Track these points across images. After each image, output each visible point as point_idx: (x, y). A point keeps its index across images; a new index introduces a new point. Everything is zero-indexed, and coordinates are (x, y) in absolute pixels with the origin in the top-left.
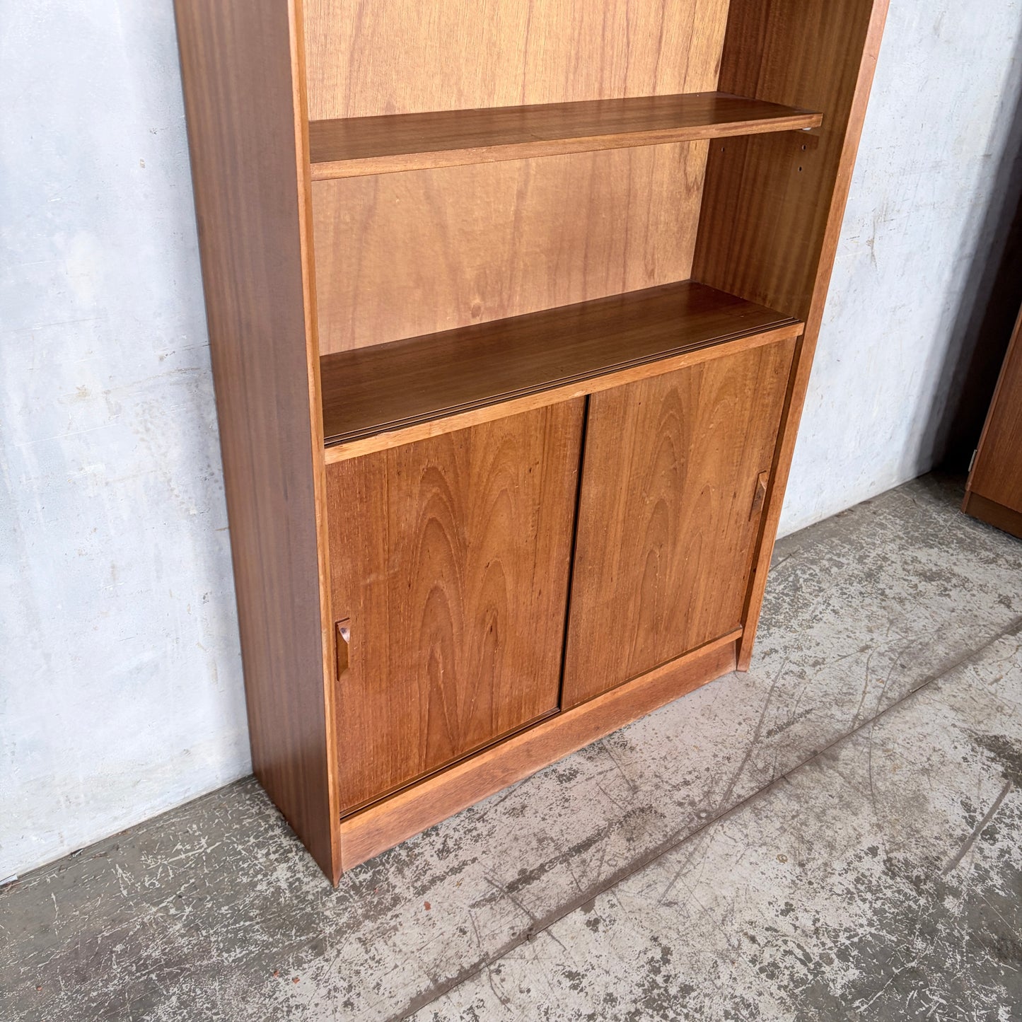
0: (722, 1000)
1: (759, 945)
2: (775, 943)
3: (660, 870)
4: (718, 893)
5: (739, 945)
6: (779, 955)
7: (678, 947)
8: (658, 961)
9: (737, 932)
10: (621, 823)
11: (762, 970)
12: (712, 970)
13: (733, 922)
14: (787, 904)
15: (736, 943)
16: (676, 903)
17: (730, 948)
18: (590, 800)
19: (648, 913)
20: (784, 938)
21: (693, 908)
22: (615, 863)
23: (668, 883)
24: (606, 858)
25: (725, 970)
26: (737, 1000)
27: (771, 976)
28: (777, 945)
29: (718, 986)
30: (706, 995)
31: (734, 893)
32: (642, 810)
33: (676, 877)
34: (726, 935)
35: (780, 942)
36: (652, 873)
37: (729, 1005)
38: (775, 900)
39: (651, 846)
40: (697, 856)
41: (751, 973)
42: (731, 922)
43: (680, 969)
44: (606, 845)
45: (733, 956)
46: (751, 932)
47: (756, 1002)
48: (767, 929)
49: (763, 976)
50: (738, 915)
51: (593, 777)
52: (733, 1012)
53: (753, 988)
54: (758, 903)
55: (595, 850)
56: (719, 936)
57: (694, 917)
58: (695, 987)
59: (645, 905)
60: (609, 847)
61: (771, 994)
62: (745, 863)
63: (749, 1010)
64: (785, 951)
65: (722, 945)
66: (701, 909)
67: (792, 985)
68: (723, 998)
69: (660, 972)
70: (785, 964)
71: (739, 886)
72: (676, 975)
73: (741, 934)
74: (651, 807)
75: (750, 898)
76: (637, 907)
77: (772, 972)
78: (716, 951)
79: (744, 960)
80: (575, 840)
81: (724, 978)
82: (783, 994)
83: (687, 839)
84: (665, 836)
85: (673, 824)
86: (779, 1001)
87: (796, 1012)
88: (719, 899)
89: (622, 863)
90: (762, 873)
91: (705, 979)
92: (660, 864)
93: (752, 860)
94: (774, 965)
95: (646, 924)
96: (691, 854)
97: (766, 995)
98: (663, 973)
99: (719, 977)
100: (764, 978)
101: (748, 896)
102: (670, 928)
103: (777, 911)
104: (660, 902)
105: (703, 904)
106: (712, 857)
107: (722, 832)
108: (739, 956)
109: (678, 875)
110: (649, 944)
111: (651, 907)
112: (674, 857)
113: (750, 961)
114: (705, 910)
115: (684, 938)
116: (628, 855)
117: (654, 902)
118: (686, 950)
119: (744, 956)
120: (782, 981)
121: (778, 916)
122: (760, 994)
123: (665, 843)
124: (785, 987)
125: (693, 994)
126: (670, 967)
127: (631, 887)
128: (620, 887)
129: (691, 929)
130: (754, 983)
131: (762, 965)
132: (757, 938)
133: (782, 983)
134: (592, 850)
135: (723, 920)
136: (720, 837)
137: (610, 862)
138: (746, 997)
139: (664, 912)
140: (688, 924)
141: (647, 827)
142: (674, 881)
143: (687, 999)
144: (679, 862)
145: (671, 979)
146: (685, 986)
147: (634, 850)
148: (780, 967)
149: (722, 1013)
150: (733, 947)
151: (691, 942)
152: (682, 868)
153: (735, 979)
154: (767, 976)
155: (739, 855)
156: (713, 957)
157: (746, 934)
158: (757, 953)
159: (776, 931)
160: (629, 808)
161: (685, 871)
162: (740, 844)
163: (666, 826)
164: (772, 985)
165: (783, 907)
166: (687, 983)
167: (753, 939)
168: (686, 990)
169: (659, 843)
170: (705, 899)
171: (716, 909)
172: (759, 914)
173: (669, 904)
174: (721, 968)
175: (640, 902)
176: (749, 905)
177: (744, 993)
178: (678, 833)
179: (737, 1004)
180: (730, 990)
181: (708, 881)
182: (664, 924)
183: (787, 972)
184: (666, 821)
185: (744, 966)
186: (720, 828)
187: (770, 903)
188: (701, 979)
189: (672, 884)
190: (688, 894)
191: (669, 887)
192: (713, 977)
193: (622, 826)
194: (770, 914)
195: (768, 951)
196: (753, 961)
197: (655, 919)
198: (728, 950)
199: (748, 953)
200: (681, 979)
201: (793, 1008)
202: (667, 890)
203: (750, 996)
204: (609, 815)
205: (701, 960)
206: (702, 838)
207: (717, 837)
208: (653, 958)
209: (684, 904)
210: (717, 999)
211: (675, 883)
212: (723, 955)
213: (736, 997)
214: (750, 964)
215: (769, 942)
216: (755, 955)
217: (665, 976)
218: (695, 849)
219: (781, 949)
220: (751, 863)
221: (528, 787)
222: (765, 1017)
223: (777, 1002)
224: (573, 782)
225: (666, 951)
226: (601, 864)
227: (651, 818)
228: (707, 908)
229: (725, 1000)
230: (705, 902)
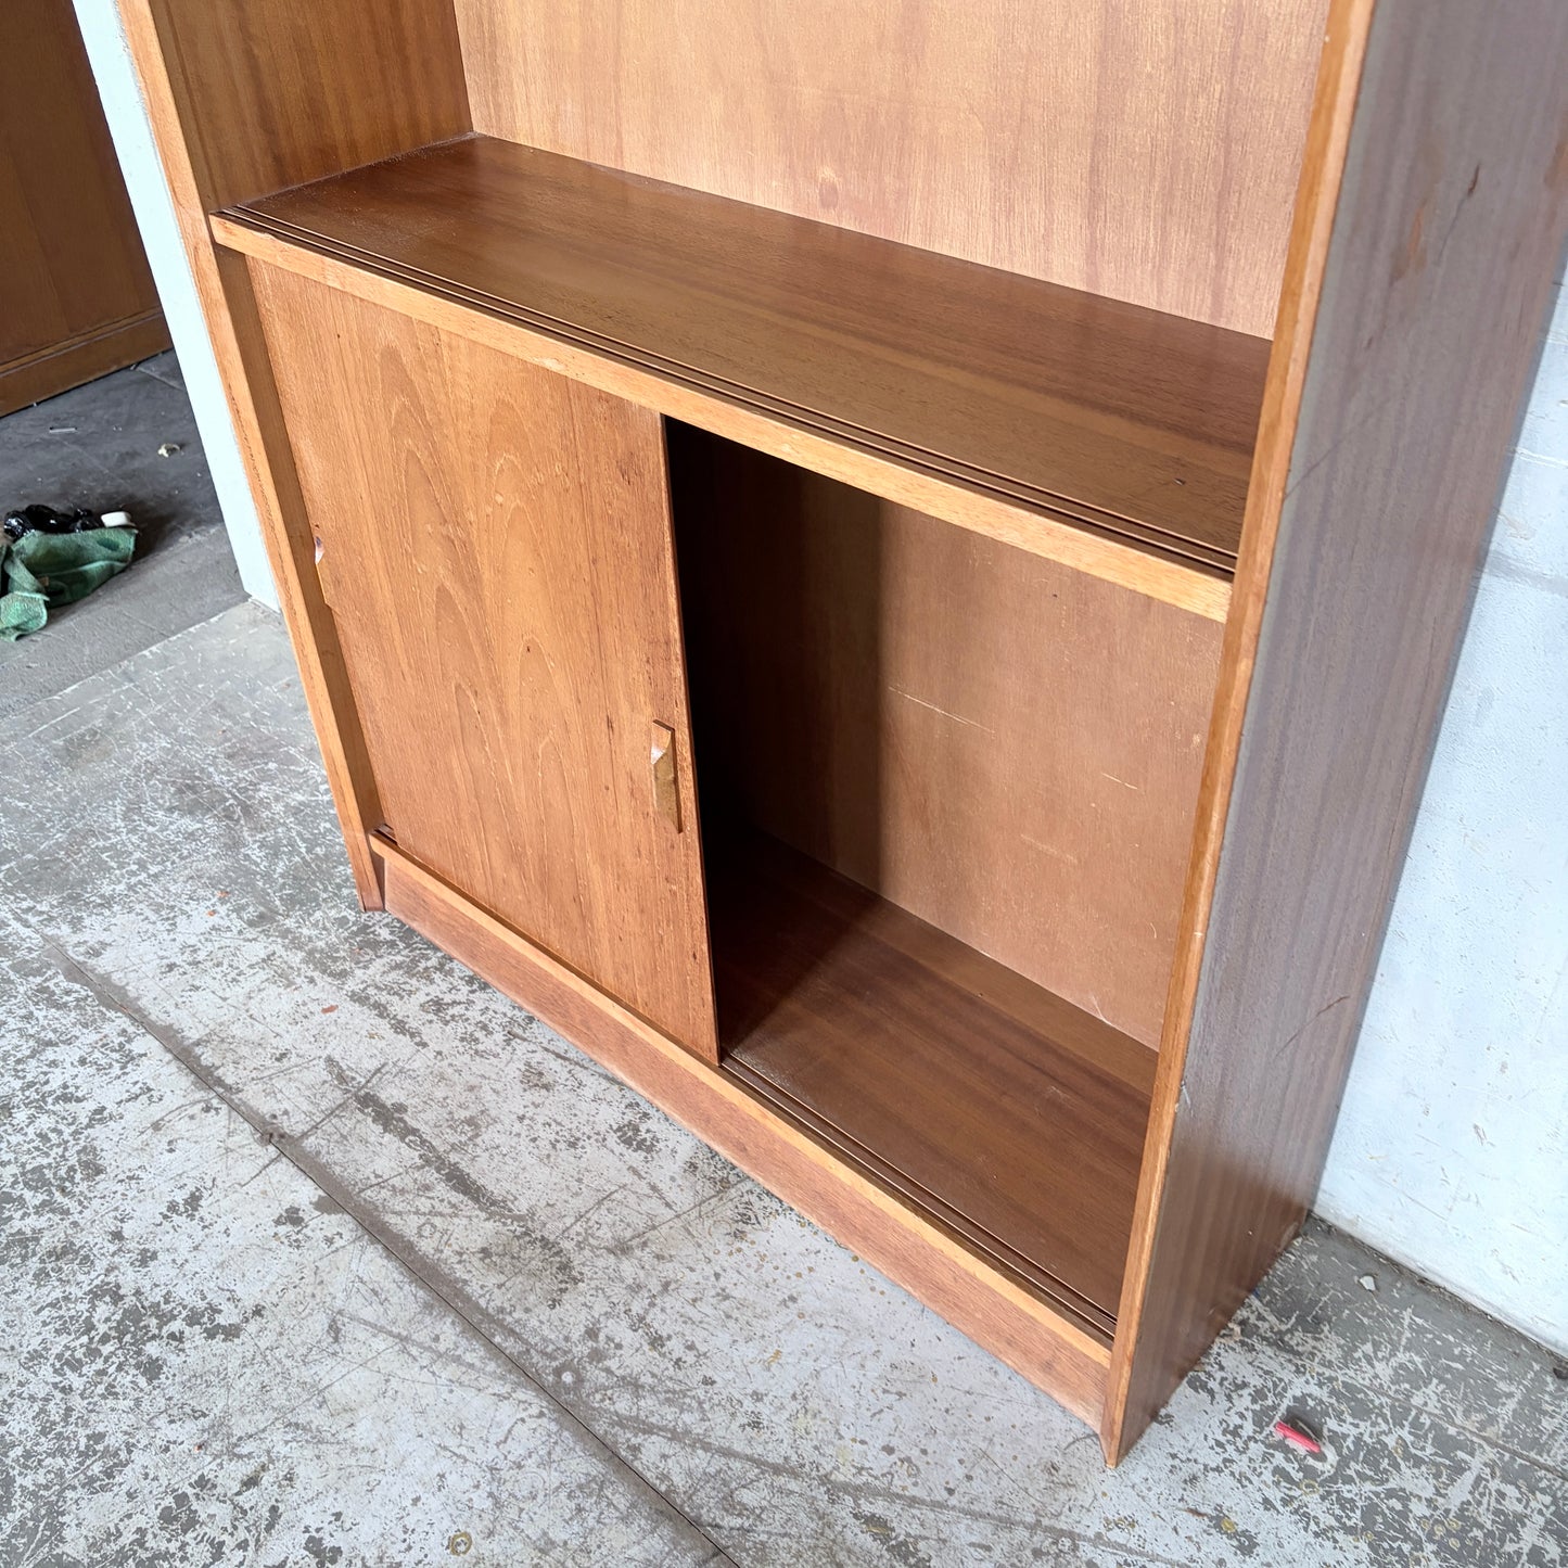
0: (125, 1428)
1: (239, 1494)
2: (242, 1525)
3: (414, 1308)
4: (361, 1413)
5: (240, 1457)
6: (212, 1531)
7: (239, 1349)
8: (212, 1320)
9: (268, 1452)
10: (526, 1234)
11: (182, 1499)
12: (187, 1409)
13: (294, 1444)
14: (337, 1551)
15: (244, 1450)
16: (336, 1340)
17: (234, 1440)
18: (579, 1181)
19: (313, 1296)
20: (252, 1544)
21: (325, 1371)
22: (426, 1234)
23: (382, 1322)
24: (437, 1221)
25: (186, 1433)
26: (123, 1455)
27: (167, 1517)
28: (235, 1528)
29: (155, 1421)
30: (138, 1402)
31: (362, 1444)
32: (565, 1267)
33: (398, 1335)
34: (264, 1430)
35: (242, 1534)
36: (405, 1297)
37: (113, 1441)
38: (347, 1525)
39: (473, 1289)
40: (452, 1370)
41: (177, 1479)
42: (294, 1439)
43: (194, 1358)
44: (470, 1218)
45: (217, 1446)
46: (267, 1479)
47: (116, 1489)
48: (274, 1509)
49: (169, 1501)
50: (309, 1452)
51: (640, 1177)
52: (100, 1447)
53: (144, 1483)
54: (337, 1490)
55: (453, 1200)
56: (261, 1420)
57: (306, 1374)
58: (155, 1382)
59: (332, 1290)
60: (465, 1221)
61: (129, 1516)
62: (444, 1464)
63: (102, 1476)
64: (222, 1544)
65: (240, 1426)
66: (325, 1383)
67: (144, 1555)
68: (130, 1430)
69: (190, 1325)
70: (193, 1543)
71: (382, 1451)
72: (183, 1350)
73: (264, 1459)
74: (576, 1281)
75: (351, 1475)
76: (326, 1278)
77: (176, 1518)
78: (226, 1412)
79: (208, 1466)
80: (479, 1169)
81: (168, 1432)
82: (128, 1537)
83: (496, 1351)
84: (501, 1310)
85: (534, 1322)
86: (113, 1530)
87: (86, 1561)
88: (347, 1417)
89: (426, 1246)
90: (416, 1500)
91: (170, 1399)
92: (428, 1307)
93: (451, 1479)
94: (192, 1522)
95: (291, 1295)
96: (458, 1360)
97: (128, 1506)
98: (187, 1330)
99: (172, 1422)
100: (165, 1503)
101: (355, 1471)
102: (281, 1334)
103: (318, 1530)
104: (340, 1312)
105: (336, 1388)
106: (453, 1398)
107: (524, 1415)
108: (216, 1457)
109: (403, 1339)
110: (249, 1304)
111: (328, 1299)
112: (448, 1331)
113: (202, 1476)
114: (320, 1392)
115: (259, 1358)
116: (447, 1252)
117: (338, 1304)
118: (233, 1364)
119: (213, 1466)
120: (155, 1536)
121: (307, 1530)
122: (131, 1496)
123: (484, 1313)
124: (141, 1543)
125: (142, 1381)
126: (200, 1340)
127: (374, 1265)
128: (371, 1248)
129: (279, 1369)
130: (155, 1484)
131: (192, 1498)
132: (254, 1490)
133: (149, 1536)
134: (456, 1197)
135: (297, 1425)
136: (506, 1413)
137: (428, 1227)
138: (127, 1470)
139: (319, 1323)
140: (288, 1363)
141: (520, 1279)
142: (390, 1333)
143: (133, 1371)
144: (437, 1339)
145: (175, 1343)
146: (161, 1367)
147: (460, 1262)
148: (185, 1532)
149: (100, 1428)
150: (236, 1445)
151: (248, 1371)
152: (420, 1345)
153: (167, 1449)
154: (168, 1509)
155: (463, 1451)
156: (216, 1411)
157: (264, 1468)
158: (219, 1490)
159: (270, 1527)
160: (567, 1245)
161: (414, 1351)
162: (493, 1452)
163: (527, 1310)
164: (148, 1518)
165: (328, 1543)
166: (165, 1369)
167: (251, 1482)
168: (152, 1369)
169: (482, 1302)
170: (348, 1391)
171: (324, 1411)
172: (311, 1494)
173: (334, 1330)
174: (191, 1426)
175: (338, 1283)
176: (333, 1475)
177: (137, 1467)
178: (512, 1332)
179: (116, 1454)
180: (144, 1442)
181: (390, 1393)
182: (289, 1322)
183: (173, 1547)
184: (544, 1312)
185: (192, 1465)
186: (534, 1410)
187: (338, 1516)
188: (170, 1392)
189: (381, 1329)
190: (359, 1360)
191: (374, 1326)
192: (175, 1411)
193: (518, 1238)
194: (312, 1517)
195: (223, 1512)
196: (202, 1483)
197: (301, 1308)
198: (229, 1436)
199: (221, 1473)
200: (174, 1360)
201: (97, 1556)
202: (366, 1323)
203: (128, 1477)
204: (542, 1214)
205: (210, 1390)
206: (502, 1377)
207: (506, 1407)
208: (220, 1312)
209: (335, 1354)
210: (131, 1420)
211: (382, 1336)
212: (219, 1427)
213: (130, 1452)
214: (195, 1477)
215: (244, 1512)
216: (215, 1486)
217: (182, 1333)
218: (471, 1366)
219: (225, 1537)
220: (442, 1476)
221: (593, 1085)
222: (83, 1503)
223: (112, 1526)
224: (622, 1148)
225: (231, 1332)
226: (424, 1214)
227: (549, 1283)
228: (326, 1394)
229: (126, 1433)
230: (341, 1391)
